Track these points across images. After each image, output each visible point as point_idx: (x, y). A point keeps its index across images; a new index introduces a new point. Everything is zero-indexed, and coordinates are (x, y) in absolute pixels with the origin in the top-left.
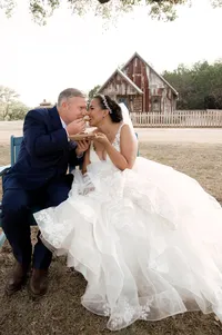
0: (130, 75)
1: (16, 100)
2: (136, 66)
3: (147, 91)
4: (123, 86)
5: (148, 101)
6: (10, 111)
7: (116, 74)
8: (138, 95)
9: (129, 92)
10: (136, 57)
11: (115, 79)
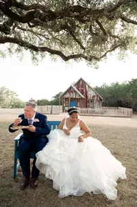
0: (78, 89)
1: (17, 97)
2: (81, 84)
3: (87, 97)
4: (74, 94)
5: (87, 102)
6: (13, 104)
7: (71, 87)
8: (82, 98)
9: (77, 97)
10: (81, 79)
11: (70, 90)
